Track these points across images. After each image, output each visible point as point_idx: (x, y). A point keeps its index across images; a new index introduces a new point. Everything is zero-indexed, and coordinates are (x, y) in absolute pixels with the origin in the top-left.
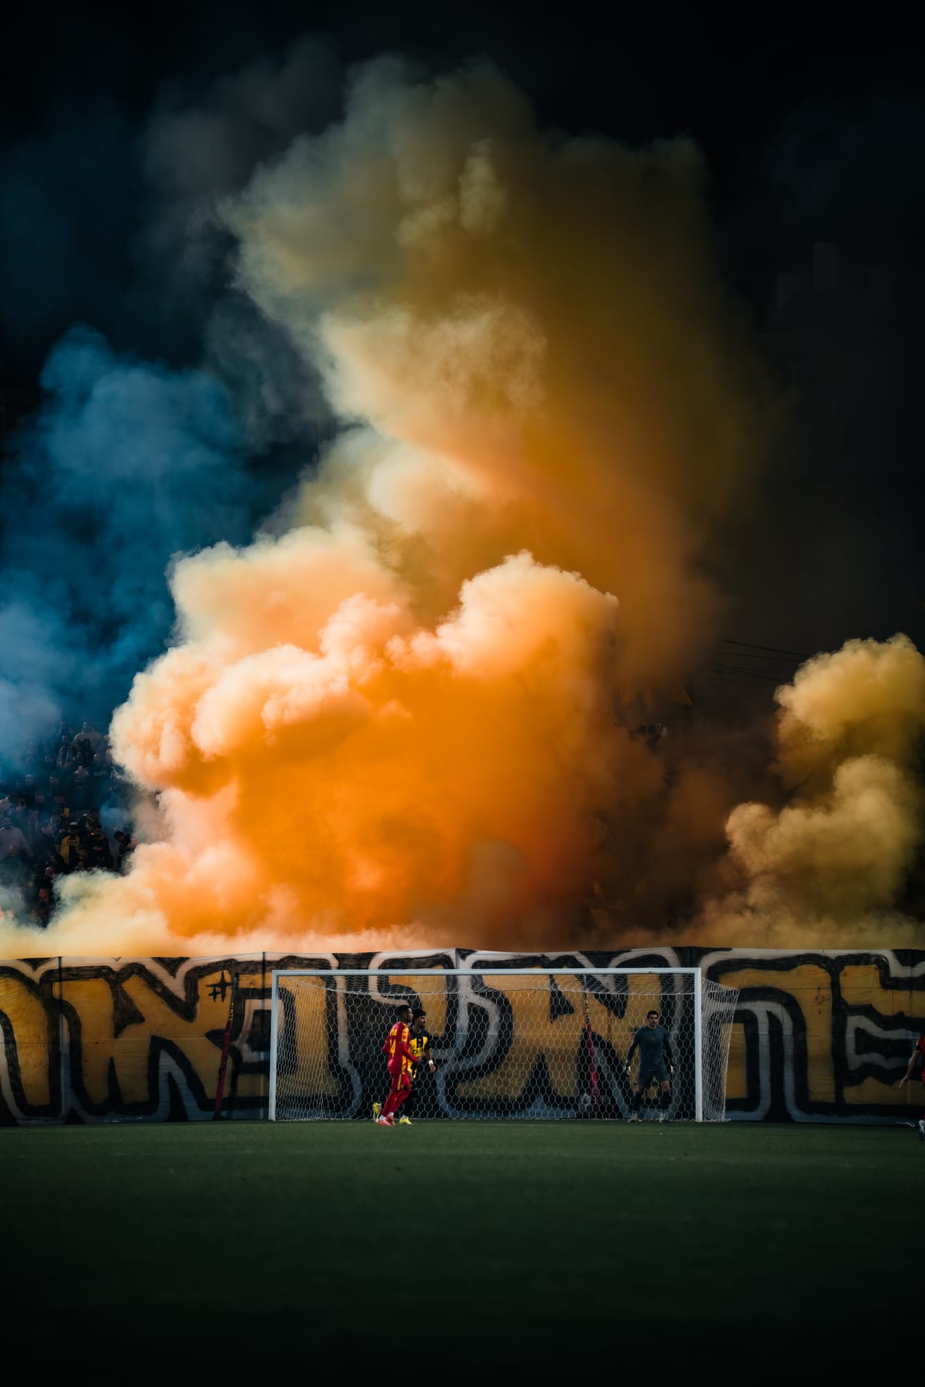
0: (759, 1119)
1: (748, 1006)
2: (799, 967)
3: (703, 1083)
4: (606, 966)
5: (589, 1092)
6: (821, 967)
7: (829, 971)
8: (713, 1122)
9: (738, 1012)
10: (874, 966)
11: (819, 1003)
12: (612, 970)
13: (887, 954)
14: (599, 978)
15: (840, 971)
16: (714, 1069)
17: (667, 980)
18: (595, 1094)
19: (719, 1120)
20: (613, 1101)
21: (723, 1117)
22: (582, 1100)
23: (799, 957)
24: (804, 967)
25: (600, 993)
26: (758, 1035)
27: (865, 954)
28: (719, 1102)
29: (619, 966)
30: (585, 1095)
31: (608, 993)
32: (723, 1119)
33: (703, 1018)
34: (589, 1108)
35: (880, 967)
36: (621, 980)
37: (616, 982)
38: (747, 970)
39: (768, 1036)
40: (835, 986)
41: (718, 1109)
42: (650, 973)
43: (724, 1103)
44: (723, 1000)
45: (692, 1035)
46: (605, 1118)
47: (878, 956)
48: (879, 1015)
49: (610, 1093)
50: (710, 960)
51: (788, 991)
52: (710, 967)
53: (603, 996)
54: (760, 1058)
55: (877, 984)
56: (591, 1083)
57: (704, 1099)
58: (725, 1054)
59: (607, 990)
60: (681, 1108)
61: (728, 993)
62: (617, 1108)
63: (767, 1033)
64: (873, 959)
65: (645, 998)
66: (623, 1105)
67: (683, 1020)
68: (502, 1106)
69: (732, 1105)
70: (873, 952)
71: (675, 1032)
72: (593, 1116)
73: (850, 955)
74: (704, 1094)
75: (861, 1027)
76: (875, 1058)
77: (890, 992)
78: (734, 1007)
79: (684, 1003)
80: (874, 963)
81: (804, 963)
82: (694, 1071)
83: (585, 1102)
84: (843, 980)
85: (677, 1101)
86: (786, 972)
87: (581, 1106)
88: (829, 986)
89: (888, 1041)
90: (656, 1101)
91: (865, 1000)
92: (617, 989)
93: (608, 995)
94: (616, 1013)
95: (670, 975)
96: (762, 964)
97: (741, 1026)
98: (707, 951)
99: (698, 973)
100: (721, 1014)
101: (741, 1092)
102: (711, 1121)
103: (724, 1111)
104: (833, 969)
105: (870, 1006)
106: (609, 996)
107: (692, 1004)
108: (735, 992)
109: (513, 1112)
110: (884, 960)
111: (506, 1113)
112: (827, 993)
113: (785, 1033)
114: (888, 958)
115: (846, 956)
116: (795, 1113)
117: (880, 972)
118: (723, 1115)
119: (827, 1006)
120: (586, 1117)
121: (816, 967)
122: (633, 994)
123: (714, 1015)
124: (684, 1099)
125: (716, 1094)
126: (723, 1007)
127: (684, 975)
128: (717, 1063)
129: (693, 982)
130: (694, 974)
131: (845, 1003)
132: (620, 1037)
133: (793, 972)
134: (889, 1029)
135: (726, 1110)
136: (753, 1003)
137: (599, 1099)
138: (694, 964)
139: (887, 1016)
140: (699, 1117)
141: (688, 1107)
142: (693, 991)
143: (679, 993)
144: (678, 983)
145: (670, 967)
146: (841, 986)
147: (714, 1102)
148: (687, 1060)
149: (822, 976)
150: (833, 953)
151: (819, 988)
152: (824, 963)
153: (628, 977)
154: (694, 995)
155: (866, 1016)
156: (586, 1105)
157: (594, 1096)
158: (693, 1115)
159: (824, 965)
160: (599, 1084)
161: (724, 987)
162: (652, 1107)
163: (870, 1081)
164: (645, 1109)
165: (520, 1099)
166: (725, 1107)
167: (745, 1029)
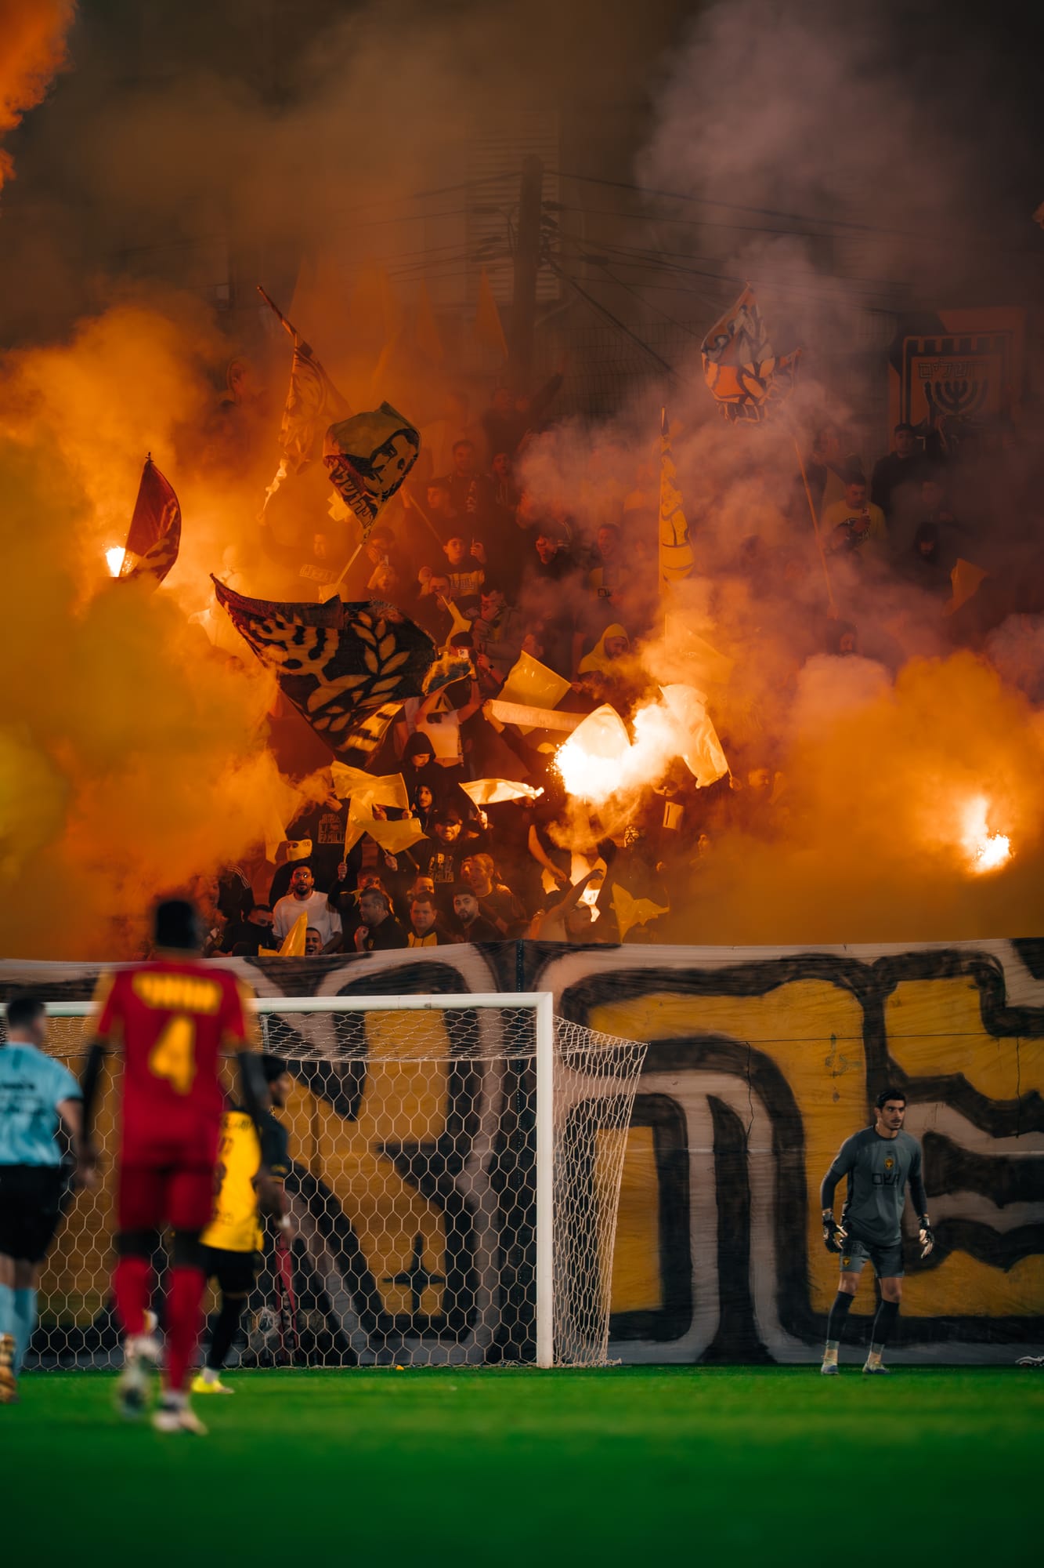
0: (692, 1360)
1: (662, 1083)
2: (786, 986)
3: (555, 1273)
4: (312, 993)
5: (274, 1302)
6: (839, 985)
7: (860, 995)
8: (578, 1368)
9: (641, 1100)
10: (970, 979)
11: (834, 1074)
12: (326, 1002)
13: (999, 949)
14: (298, 1026)
15: (887, 994)
16: (582, 1239)
17: (461, 1026)
18: (289, 1307)
19: (593, 1363)
20: (333, 1324)
21: (602, 1355)
22: (257, 1323)
23: (784, 961)
24: (799, 986)
25: (302, 1059)
26: (687, 1154)
27: (945, 953)
28: (594, 1321)
29: (342, 992)
30: (265, 1310)
31: (323, 1058)
32: (603, 1360)
33: (556, 1115)
34: (274, 1342)
35: (981, 983)
36: (350, 1026)
37: (340, 1034)
38: (660, 997)
39: (713, 1158)
40: (874, 1031)
41: (590, 1338)
42: (428, 1008)
43: (607, 1321)
44: (608, 1071)
45: (529, 1158)
46: (312, 1364)
47: (979, 956)
48: (983, 1100)
49: (325, 1305)
50: (567, 971)
51: (757, 1047)
52: (567, 990)
53: (310, 1066)
54: (693, 1212)
55: (974, 1022)
56: (280, 1279)
57: (557, 1313)
58: (610, 1203)
59: (319, 1053)
60: (501, 1336)
61: (619, 1054)
62: (342, 1342)
63: (710, 1150)
64: (965, 964)
65: (415, 1067)
66: (356, 1334)
67: (508, 1122)
68: (58, 1340)
69: (625, 1327)
70: (966, 945)
71: (482, 1150)
72: (283, 1361)
73: (910, 955)
74: (558, 1300)
75: (939, 1131)
76: (971, 1204)
77: (1008, 1044)
78: (631, 1088)
79: (509, 1083)
80: (967, 973)
81: (797, 976)
82: (534, 1246)
83: (264, 1327)
84: (893, 1018)
85: (491, 1319)
86: (755, 999)
87: (253, 1336)
88: (859, 1032)
89: (1002, 1163)
90: (438, 1322)
91: (947, 1065)
92: (342, 1051)
93: (321, 1062)
94: (341, 1109)
95: (471, 1014)
96: (695, 982)
97: (646, 1133)
98: (558, 951)
99: (544, 1003)
100: (602, 1106)
101: (648, 1297)
102: (574, 1365)
103: (606, 1338)
104: (869, 989)
105: (960, 1078)
106: (325, 1066)
107: (530, 1082)
108: (636, 1050)
109: (84, 1354)
110: (993, 964)
111: (66, 1355)
112: (853, 1049)
113: (752, 1150)
114: (1000, 957)
115: (899, 957)
116: (775, 1339)
117: (982, 995)
118: (604, 1350)
119: (855, 1079)
120: (266, 1363)
121: (828, 986)
122: (386, 1059)
123: (585, 1105)
124: (509, 1315)
125: (588, 1301)
126: (601, 1088)
127: (507, 1012)
128: (590, 1224)
129: (531, 1031)
130: (533, 1009)
131: (896, 1070)
132: (351, 1166)
133: (772, 998)
134: (1006, 1134)
135: (610, 1339)
136: (673, 1078)
137: (299, 1324)
138: (526, 982)
139: (1000, 1103)
140: (545, 1354)
141: (519, 1335)
142: (533, 1048)
143: (492, 1057)
144: (491, 1032)
145: (469, 991)
146: (888, 1032)
147: (583, 1320)
148: (516, 1218)
149: (845, 1008)
150: (866, 952)
151: (834, 1038)
152: (847, 975)
153: (367, 1018)
154: (534, 1060)
155: (950, 1103)
156: (267, 1335)
157: (287, 1313)
158: (530, 1352)
159: (846, 980)
160: (300, 1282)
161: (605, 1038)
162: (430, 1335)
163: (957, 1261)
164: (412, 1342)
165: (101, 1322)
166: (607, 1332)
167: (657, 1142)
